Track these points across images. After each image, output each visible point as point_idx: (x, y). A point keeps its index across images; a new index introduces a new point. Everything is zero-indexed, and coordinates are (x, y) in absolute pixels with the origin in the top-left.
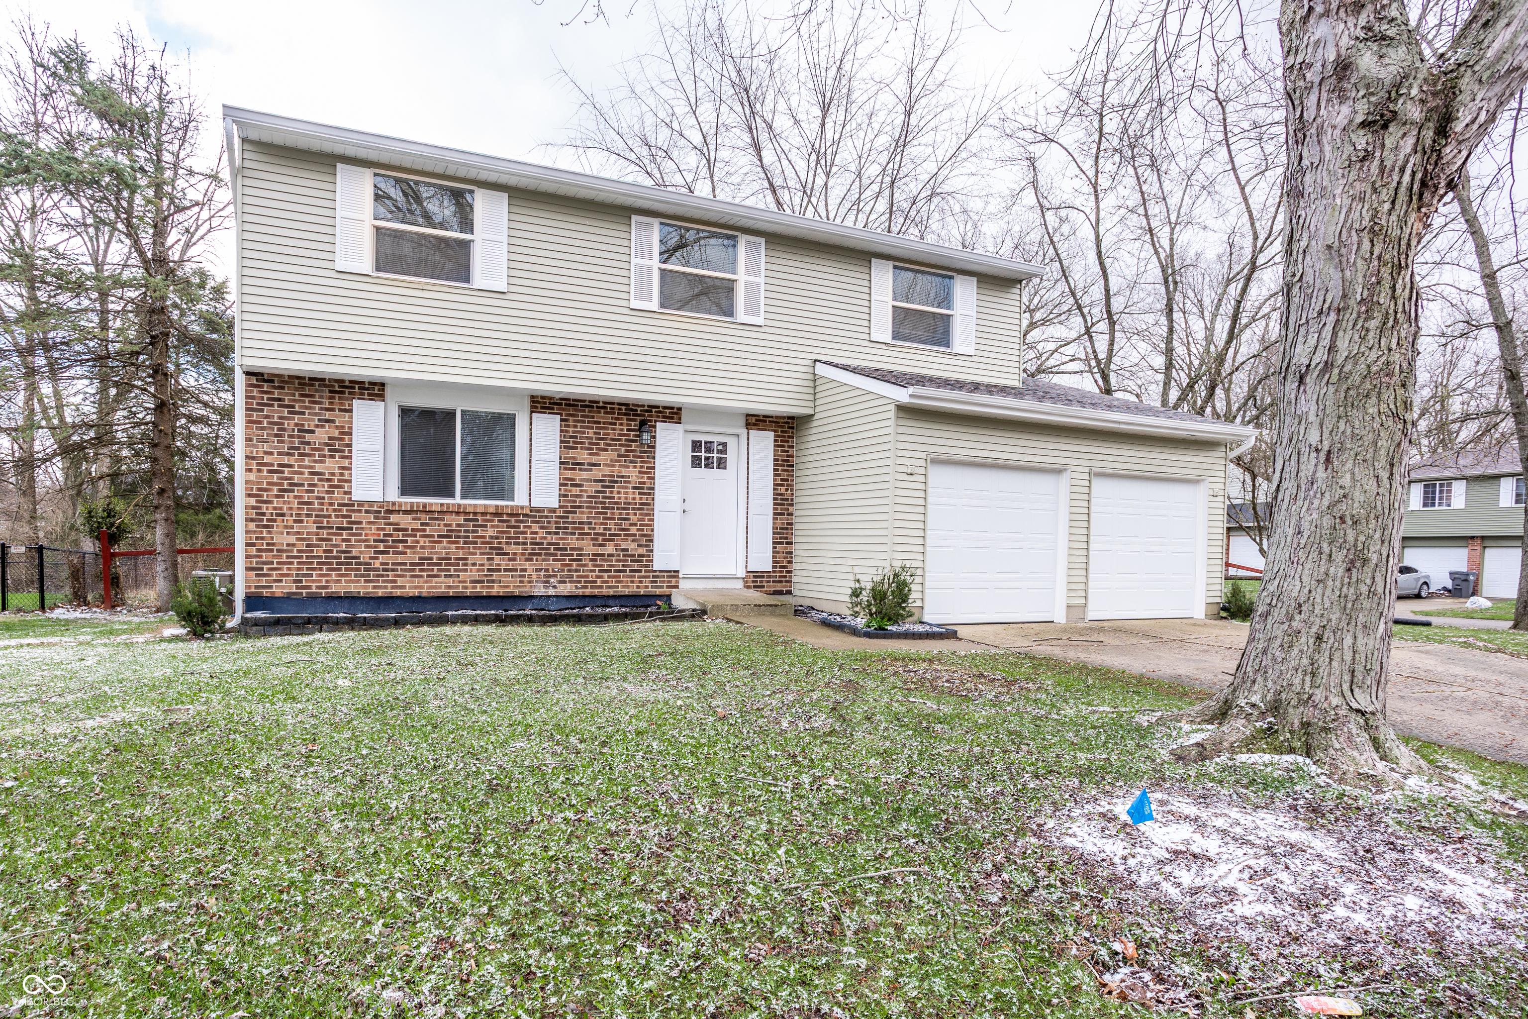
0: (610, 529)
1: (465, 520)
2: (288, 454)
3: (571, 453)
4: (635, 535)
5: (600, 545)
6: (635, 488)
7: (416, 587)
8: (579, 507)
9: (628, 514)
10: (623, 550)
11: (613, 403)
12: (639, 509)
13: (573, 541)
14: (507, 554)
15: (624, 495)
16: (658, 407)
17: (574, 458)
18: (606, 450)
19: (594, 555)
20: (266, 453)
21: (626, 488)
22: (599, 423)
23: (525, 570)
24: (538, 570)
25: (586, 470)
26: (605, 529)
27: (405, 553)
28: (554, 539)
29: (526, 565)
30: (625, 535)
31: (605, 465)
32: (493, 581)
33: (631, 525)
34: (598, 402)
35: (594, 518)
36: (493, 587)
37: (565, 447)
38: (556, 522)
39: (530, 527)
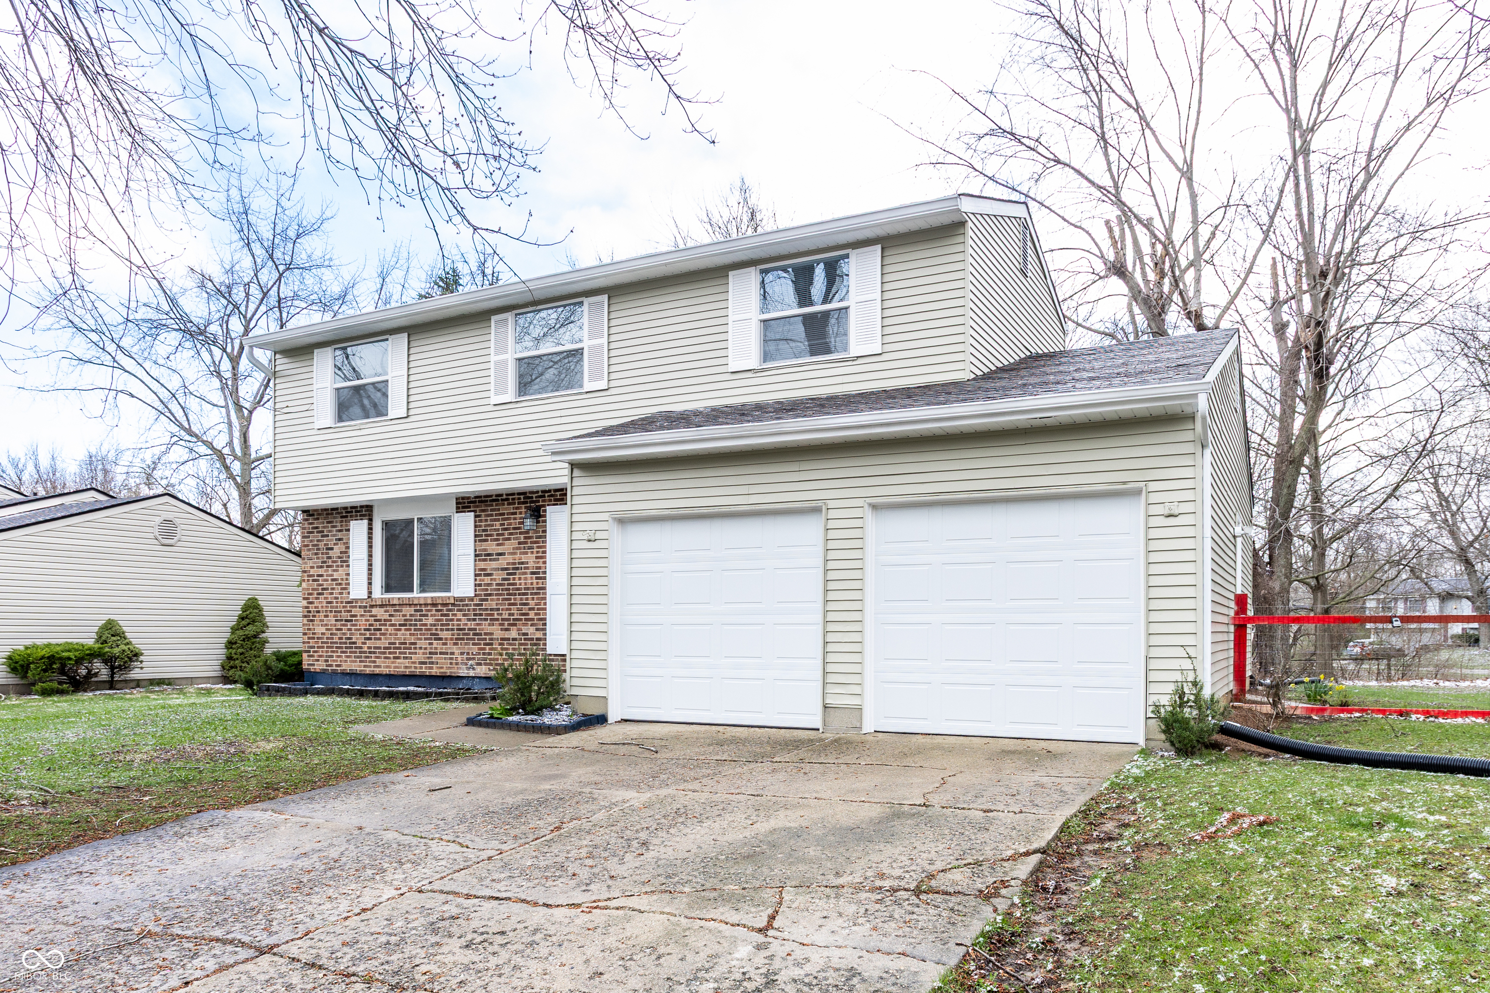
0: (513, 615)
1: (416, 611)
2: (321, 567)
3: (484, 545)
4: (533, 619)
5: (507, 630)
6: (532, 573)
7: (387, 667)
8: (490, 595)
9: (527, 599)
10: (524, 634)
11: (513, 494)
12: (536, 594)
13: (486, 627)
14: (441, 639)
15: (525, 580)
16: (550, 491)
17: (485, 550)
18: (509, 539)
19: (502, 639)
20: (312, 567)
21: (525, 573)
22: (503, 514)
23: (452, 653)
24: (462, 654)
25: (494, 560)
26: (510, 614)
27: (380, 639)
28: (471, 625)
29: (455, 649)
30: (526, 620)
31: (510, 554)
32: (432, 663)
33: (530, 609)
34: (501, 495)
35: (501, 604)
36: (431, 668)
37: (480, 541)
38: (474, 610)
39: (455, 615)
